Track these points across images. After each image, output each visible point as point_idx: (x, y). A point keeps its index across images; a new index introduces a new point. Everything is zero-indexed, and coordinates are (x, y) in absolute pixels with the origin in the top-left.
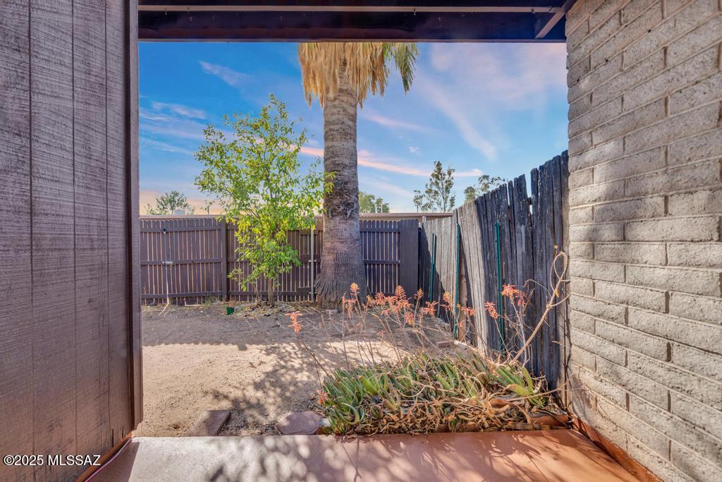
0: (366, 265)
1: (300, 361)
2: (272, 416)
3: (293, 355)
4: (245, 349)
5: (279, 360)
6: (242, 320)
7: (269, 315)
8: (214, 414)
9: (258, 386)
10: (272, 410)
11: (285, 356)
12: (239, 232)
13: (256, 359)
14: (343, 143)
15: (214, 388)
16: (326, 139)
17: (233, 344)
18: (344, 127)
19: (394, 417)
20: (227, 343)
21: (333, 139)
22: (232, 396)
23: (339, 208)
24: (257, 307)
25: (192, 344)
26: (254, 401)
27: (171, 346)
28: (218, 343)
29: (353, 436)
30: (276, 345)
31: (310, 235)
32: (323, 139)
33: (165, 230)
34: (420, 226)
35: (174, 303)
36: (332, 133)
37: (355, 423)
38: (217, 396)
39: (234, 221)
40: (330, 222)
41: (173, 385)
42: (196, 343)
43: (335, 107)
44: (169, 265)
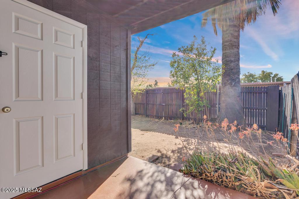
0: (244, 109)
1: (194, 146)
2: (171, 162)
3: (193, 144)
4: (178, 138)
5: (186, 144)
6: (184, 128)
7: (195, 127)
8: (153, 156)
9: (173, 151)
10: (172, 160)
11: (190, 144)
12: (186, 93)
13: (179, 142)
14: (231, 50)
15: (159, 148)
16: (223, 50)
17: (174, 136)
18: (231, 43)
19: (209, 175)
20: (172, 135)
21: (226, 49)
22: (163, 152)
23: (228, 81)
24: (191, 124)
25: (162, 133)
26: (168, 156)
27: (156, 133)
28: (170, 134)
29: (190, 176)
30: (190, 139)
31: (217, 94)
32: (222, 50)
33: (162, 93)
34: (280, 89)
35: (165, 119)
36: (225, 46)
37: (192, 172)
38: (159, 151)
39: (183, 89)
40: (224, 88)
41: (149, 145)
42: (163, 133)
43: (227, 34)
44: (164, 105)
